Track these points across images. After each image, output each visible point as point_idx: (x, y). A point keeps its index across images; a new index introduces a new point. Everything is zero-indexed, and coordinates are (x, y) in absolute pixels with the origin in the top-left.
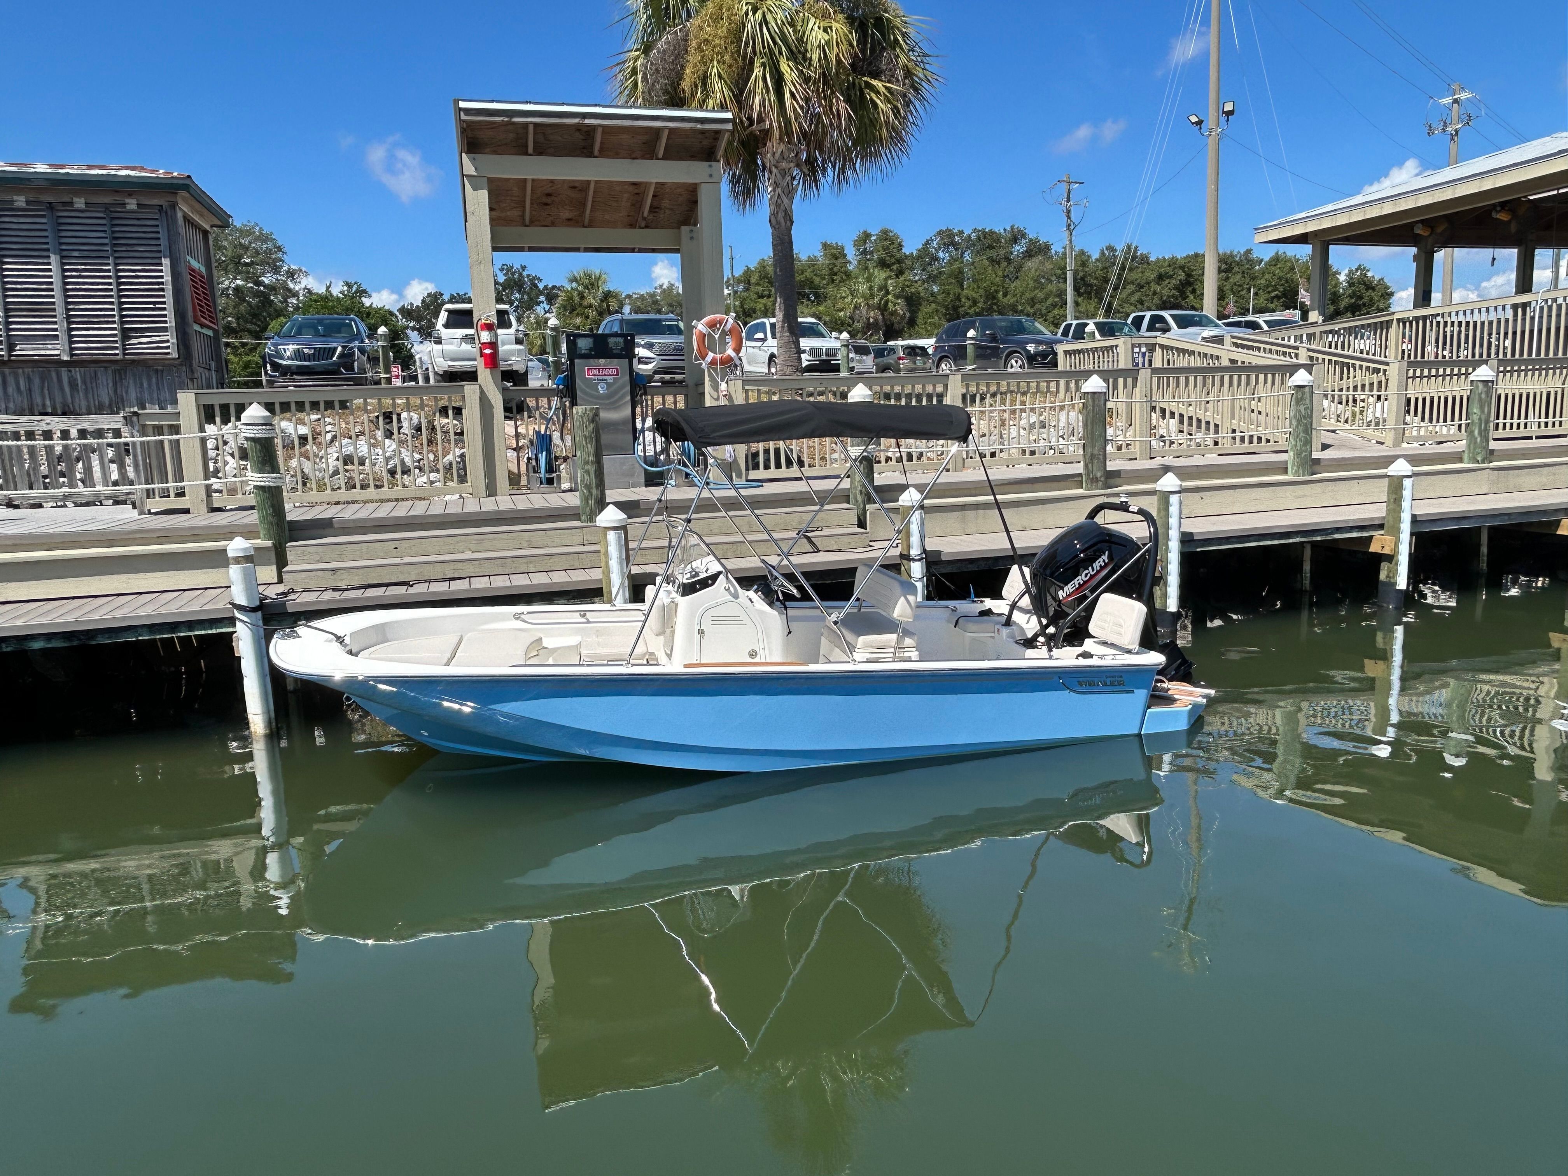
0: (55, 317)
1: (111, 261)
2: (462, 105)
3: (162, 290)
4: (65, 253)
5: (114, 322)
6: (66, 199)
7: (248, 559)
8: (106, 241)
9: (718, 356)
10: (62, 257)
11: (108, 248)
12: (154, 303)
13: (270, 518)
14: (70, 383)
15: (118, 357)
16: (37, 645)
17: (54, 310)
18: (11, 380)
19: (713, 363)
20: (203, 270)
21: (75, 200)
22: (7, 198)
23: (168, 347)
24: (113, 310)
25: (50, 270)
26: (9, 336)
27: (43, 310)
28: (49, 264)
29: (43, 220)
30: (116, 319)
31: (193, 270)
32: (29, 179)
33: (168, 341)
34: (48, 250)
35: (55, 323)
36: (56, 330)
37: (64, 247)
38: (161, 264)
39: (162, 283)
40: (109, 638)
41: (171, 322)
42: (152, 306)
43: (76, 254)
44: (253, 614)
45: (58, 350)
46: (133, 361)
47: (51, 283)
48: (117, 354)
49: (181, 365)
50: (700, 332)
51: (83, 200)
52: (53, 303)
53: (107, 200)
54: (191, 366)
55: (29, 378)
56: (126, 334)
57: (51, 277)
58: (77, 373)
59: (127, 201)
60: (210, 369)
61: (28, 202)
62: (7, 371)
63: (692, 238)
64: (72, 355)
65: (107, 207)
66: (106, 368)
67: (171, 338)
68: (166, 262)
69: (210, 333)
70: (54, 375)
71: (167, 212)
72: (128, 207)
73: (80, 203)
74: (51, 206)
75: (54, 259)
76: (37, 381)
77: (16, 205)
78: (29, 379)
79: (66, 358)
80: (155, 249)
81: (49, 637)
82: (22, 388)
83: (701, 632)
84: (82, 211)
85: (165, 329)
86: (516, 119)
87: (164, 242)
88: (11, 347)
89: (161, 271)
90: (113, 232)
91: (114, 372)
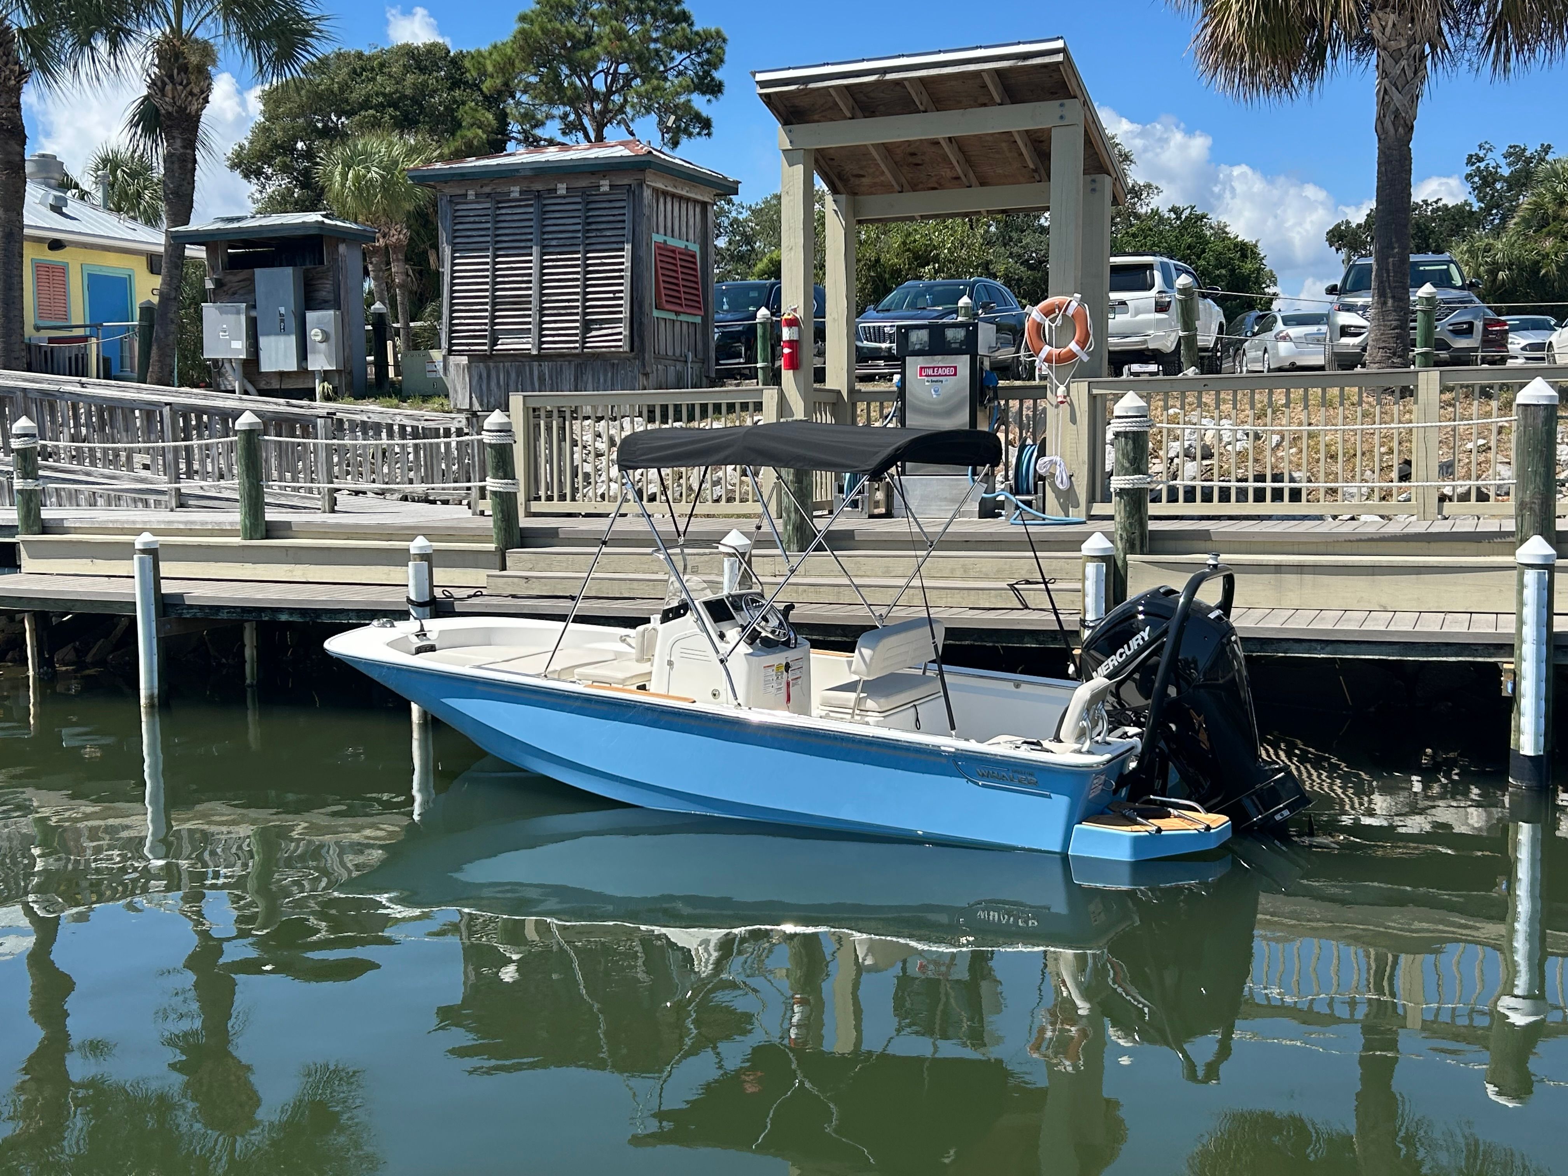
0: (530, 309)
1: (581, 248)
2: (760, 77)
3: (622, 277)
4: (546, 243)
5: (577, 314)
6: (552, 186)
7: (425, 557)
8: (579, 227)
9: (1055, 351)
10: (544, 247)
11: (580, 235)
12: (614, 292)
13: (499, 523)
14: (539, 378)
15: (577, 351)
16: (284, 618)
17: (530, 302)
18: (493, 374)
19: (1048, 360)
20: (695, 248)
21: (559, 186)
22: (506, 190)
23: (620, 340)
24: (577, 300)
25: (530, 261)
26: (493, 331)
27: (520, 303)
28: (531, 255)
29: (531, 210)
30: (580, 310)
31: (673, 251)
32: (517, 170)
33: (620, 333)
34: (531, 240)
35: (529, 316)
36: (529, 323)
37: (546, 236)
38: (623, 250)
39: (621, 270)
40: (330, 618)
41: (625, 314)
42: (611, 295)
43: (554, 243)
44: (420, 609)
45: (527, 344)
46: (593, 354)
47: (530, 275)
48: (576, 348)
49: (635, 359)
50: (1034, 320)
51: (565, 186)
52: (530, 296)
53: (583, 183)
54: (644, 359)
55: (508, 372)
56: (587, 327)
57: (530, 268)
58: (546, 366)
59: (602, 182)
60: (686, 362)
61: (521, 193)
62: (492, 365)
63: (1093, 190)
64: (540, 349)
65: (584, 191)
66: (570, 362)
67: (623, 329)
68: (628, 247)
69: (698, 320)
70: (527, 369)
71: (633, 193)
72: (602, 189)
73: (562, 189)
74: (539, 195)
75: (535, 250)
76: (513, 375)
77: (512, 195)
78: (508, 374)
79: (534, 352)
80: (620, 232)
81: (292, 611)
82: (502, 382)
83: (670, 663)
84: (564, 197)
85: (619, 320)
86: (812, 86)
87: (628, 225)
88: (494, 343)
89: (622, 256)
90: (588, 217)
91: (578, 366)
